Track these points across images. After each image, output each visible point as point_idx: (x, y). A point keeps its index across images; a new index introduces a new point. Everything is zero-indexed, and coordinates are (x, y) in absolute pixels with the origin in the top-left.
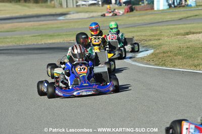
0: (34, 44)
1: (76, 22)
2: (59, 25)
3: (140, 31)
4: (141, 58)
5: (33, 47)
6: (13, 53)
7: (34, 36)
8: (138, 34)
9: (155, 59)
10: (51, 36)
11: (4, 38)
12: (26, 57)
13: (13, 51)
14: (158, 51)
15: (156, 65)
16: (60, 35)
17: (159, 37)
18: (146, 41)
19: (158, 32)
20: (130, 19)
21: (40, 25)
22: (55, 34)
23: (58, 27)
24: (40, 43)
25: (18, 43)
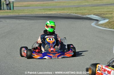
0: (40, 14)
1: (64, 2)
2: (55, 4)
3: (101, 9)
4: (101, 24)
5: (40, 15)
6: (29, 19)
7: (40, 10)
8: (100, 10)
9: (109, 25)
10: (50, 10)
11: (23, 10)
12: (36, 21)
13: (28, 18)
14: (111, 21)
15: (110, 28)
16: (55, 9)
17: (111, 13)
18: (104, 14)
19: (111, 10)
20: (95, 1)
21: (44, 4)
22: (52, 9)
23: (54, 5)
24: (44, 13)
25: (31, 13)
